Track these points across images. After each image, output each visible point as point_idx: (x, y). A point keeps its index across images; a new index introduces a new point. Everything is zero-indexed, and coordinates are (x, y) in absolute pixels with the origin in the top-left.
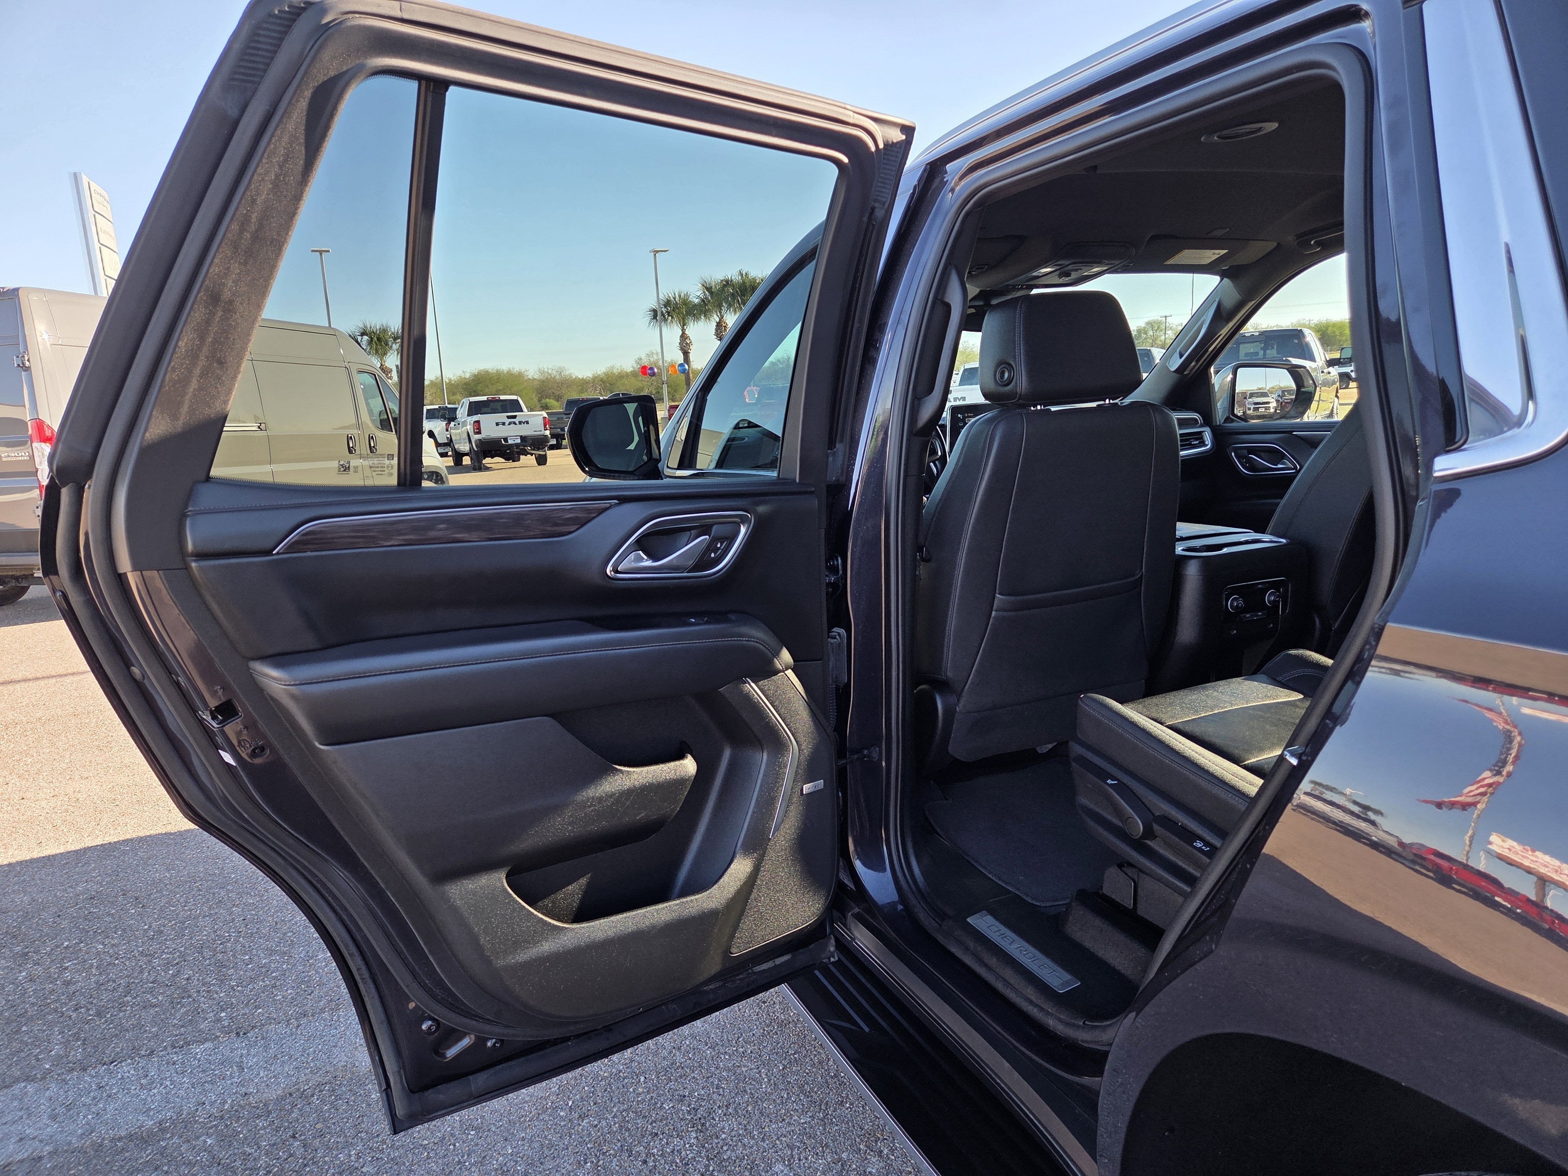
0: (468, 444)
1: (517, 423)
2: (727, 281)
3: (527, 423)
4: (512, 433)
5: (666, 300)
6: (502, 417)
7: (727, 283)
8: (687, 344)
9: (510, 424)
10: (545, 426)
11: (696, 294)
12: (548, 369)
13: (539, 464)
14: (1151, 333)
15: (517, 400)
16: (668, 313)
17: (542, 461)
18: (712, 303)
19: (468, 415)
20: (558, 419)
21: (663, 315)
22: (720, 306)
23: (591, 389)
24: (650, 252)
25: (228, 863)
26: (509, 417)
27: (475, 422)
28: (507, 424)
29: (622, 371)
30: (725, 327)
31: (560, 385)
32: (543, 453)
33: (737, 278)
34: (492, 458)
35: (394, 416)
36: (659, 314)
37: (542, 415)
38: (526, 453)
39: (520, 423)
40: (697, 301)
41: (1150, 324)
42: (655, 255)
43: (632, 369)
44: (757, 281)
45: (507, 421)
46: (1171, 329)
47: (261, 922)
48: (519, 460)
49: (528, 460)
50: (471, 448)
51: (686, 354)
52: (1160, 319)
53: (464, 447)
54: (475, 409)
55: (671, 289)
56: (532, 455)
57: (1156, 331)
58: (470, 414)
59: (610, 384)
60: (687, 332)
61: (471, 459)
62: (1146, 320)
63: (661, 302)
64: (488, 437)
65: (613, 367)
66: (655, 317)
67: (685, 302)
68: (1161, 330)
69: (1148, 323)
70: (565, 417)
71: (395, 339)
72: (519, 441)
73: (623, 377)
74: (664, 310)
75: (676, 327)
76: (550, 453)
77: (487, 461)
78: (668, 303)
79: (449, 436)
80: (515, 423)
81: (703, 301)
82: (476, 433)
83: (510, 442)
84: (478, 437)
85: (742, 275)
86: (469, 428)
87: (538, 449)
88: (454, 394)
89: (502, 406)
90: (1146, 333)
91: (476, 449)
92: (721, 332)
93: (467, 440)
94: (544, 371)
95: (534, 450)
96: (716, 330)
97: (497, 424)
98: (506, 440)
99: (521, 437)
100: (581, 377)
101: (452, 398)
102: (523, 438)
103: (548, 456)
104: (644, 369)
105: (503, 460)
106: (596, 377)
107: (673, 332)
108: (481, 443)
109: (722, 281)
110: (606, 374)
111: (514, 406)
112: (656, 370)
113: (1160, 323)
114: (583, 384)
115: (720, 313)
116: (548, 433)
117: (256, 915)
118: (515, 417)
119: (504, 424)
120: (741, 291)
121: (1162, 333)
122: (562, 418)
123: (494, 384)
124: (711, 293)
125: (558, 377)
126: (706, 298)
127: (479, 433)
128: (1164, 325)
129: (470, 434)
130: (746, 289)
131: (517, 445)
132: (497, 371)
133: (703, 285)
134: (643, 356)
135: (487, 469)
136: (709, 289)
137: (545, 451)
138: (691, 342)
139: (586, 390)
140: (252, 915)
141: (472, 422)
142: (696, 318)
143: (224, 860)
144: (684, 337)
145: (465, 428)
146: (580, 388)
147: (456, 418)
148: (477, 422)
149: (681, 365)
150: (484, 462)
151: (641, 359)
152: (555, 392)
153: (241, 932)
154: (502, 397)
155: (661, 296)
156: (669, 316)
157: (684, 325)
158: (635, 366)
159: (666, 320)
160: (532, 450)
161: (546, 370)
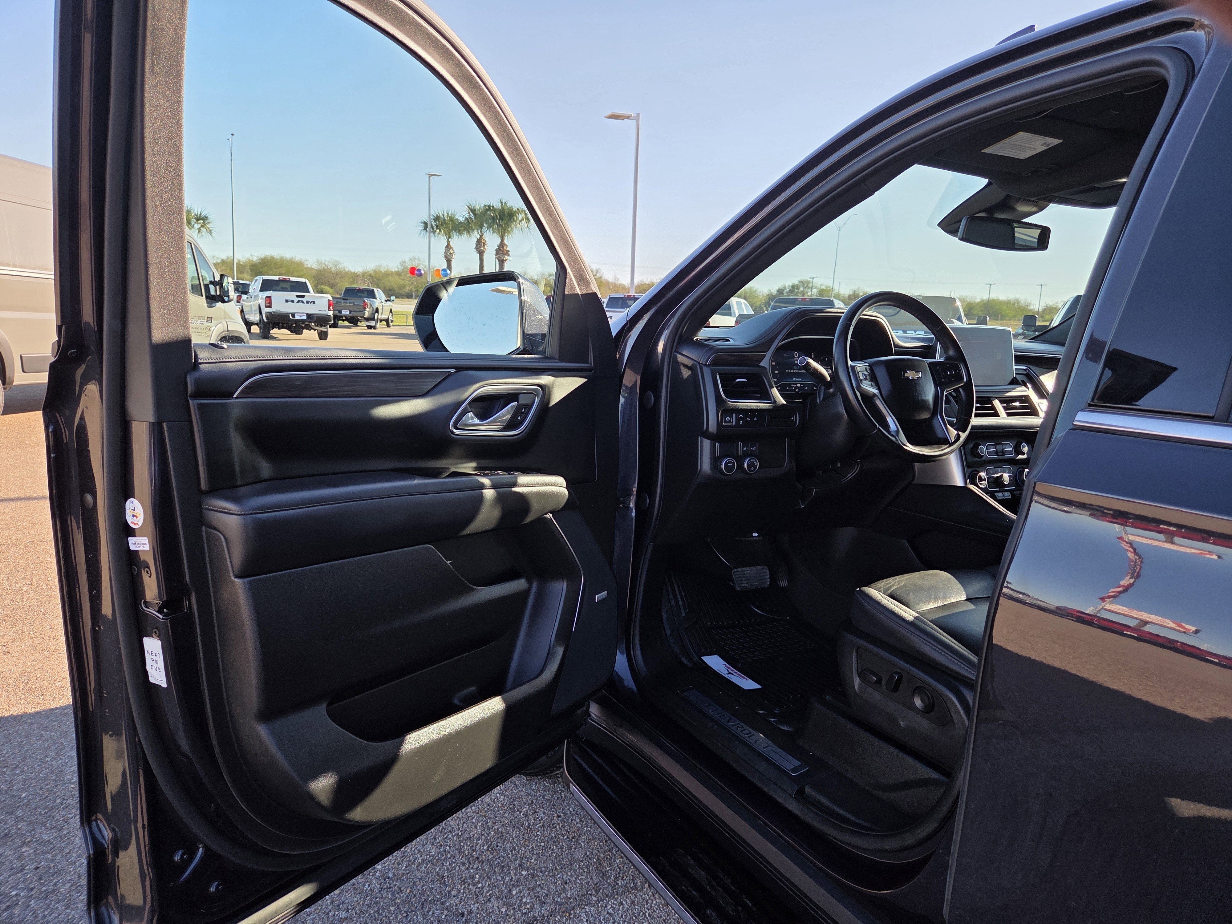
0: (258, 315)
1: (305, 302)
2: (489, 206)
3: (314, 303)
4: (300, 311)
5: (435, 216)
6: (292, 295)
7: (489, 208)
8: (450, 253)
9: (298, 302)
10: (329, 307)
11: (461, 215)
12: (325, 261)
13: (321, 339)
14: (801, 289)
15: (305, 283)
16: (437, 226)
17: (323, 336)
18: (475, 223)
19: (261, 290)
20: (337, 303)
21: (432, 227)
22: (481, 227)
23: (361, 281)
24: (426, 174)
25: (17, 774)
26: (298, 296)
27: (267, 297)
28: (295, 302)
29: (388, 270)
30: (484, 243)
31: (335, 275)
32: (325, 330)
33: (497, 205)
34: (279, 329)
35: (205, 283)
36: (429, 226)
37: (327, 298)
38: (309, 328)
39: (308, 302)
40: (462, 219)
41: (801, 282)
42: (429, 177)
43: (397, 269)
44: (514, 210)
45: (297, 299)
46: (816, 288)
47: (59, 872)
48: (302, 334)
49: (310, 335)
50: (261, 319)
51: (449, 262)
52: (809, 279)
53: (254, 317)
54: (266, 286)
55: (441, 208)
56: (315, 330)
57: (805, 288)
58: (262, 289)
59: (378, 280)
60: (451, 244)
61: (260, 329)
62: (799, 279)
63: (432, 217)
64: (278, 312)
65: (380, 266)
66: (425, 228)
67: (452, 219)
68: (809, 288)
69: (800, 282)
70: (343, 301)
71: (198, 219)
72: (305, 317)
73: (389, 275)
74: (433, 223)
75: (442, 238)
76: (331, 331)
77: (274, 332)
78: (437, 218)
79: (240, 307)
80: (303, 302)
81: (467, 219)
82: (266, 307)
83: (297, 317)
84: (268, 310)
85: (502, 203)
86: (262, 302)
87: (321, 326)
88: (242, 273)
89: (291, 286)
90: (798, 288)
91: (265, 320)
92: (481, 247)
93: (258, 312)
94: (321, 263)
95: (317, 326)
96: (477, 245)
97: (287, 301)
98: (293, 315)
99: (307, 314)
100: (352, 271)
101: (241, 276)
102: (309, 316)
103: (329, 333)
104: (413, 270)
105: (289, 332)
106: (366, 273)
107: (439, 242)
108: (270, 316)
109: (485, 206)
110: (375, 271)
111: (303, 287)
112: (423, 272)
113: (808, 282)
114: (355, 277)
115: (481, 231)
116: (331, 313)
117: (53, 861)
118: (303, 297)
119: (293, 301)
120: (500, 216)
121: (809, 290)
122: (341, 302)
123: (278, 268)
124: (475, 214)
125: (333, 269)
126: (470, 218)
127: (270, 307)
128: (811, 284)
129: (262, 307)
130: (504, 215)
131: (303, 321)
132: (282, 257)
133: (468, 207)
134: (407, 260)
135: (275, 338)
136: (473, 211)
137: (327, 328)
138: (454, 252)
139: (357, 282)
140: (47, 860)
141: (265, 297)
142: (460, 233)
143: (13, 769)
144: (448, 247)
145: (257, 302)
146: (351, 280)
147: (248, 292)
148: (269, 298)
149: (444, 270)
150: (272, 332)
151: (404, 262)
152: (330, 280)
153: (32, 889)
154: (292, 279)
155: (432, 212)
156: (437, 228)
157: (449, 237)
158: (400, 267)
159: (434, 232)
160: (315, 326)
161: (323, 262)
